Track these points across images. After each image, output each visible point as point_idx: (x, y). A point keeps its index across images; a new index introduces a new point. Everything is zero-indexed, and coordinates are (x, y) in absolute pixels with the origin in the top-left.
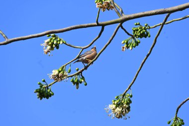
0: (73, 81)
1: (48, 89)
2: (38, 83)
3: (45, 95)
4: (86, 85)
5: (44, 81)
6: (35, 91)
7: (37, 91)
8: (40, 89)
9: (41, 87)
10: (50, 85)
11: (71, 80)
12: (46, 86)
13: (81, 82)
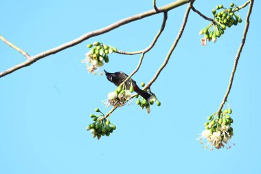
0: (140, 103)
1: (105, 121)
2: (91, 115)
3: (103, 130)
4: (159, 105)
5: (98, 111)
6: (88, 127)
7: (91, 128)
8: (94, 124)
9: (95, 120)
10: (108, 116)
11: (137, 102)
12: (102, 118)
13: (152, 103)
